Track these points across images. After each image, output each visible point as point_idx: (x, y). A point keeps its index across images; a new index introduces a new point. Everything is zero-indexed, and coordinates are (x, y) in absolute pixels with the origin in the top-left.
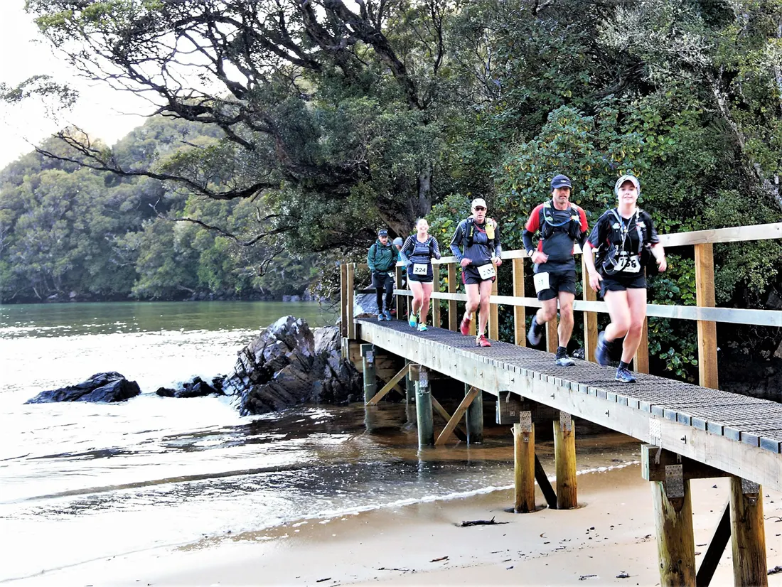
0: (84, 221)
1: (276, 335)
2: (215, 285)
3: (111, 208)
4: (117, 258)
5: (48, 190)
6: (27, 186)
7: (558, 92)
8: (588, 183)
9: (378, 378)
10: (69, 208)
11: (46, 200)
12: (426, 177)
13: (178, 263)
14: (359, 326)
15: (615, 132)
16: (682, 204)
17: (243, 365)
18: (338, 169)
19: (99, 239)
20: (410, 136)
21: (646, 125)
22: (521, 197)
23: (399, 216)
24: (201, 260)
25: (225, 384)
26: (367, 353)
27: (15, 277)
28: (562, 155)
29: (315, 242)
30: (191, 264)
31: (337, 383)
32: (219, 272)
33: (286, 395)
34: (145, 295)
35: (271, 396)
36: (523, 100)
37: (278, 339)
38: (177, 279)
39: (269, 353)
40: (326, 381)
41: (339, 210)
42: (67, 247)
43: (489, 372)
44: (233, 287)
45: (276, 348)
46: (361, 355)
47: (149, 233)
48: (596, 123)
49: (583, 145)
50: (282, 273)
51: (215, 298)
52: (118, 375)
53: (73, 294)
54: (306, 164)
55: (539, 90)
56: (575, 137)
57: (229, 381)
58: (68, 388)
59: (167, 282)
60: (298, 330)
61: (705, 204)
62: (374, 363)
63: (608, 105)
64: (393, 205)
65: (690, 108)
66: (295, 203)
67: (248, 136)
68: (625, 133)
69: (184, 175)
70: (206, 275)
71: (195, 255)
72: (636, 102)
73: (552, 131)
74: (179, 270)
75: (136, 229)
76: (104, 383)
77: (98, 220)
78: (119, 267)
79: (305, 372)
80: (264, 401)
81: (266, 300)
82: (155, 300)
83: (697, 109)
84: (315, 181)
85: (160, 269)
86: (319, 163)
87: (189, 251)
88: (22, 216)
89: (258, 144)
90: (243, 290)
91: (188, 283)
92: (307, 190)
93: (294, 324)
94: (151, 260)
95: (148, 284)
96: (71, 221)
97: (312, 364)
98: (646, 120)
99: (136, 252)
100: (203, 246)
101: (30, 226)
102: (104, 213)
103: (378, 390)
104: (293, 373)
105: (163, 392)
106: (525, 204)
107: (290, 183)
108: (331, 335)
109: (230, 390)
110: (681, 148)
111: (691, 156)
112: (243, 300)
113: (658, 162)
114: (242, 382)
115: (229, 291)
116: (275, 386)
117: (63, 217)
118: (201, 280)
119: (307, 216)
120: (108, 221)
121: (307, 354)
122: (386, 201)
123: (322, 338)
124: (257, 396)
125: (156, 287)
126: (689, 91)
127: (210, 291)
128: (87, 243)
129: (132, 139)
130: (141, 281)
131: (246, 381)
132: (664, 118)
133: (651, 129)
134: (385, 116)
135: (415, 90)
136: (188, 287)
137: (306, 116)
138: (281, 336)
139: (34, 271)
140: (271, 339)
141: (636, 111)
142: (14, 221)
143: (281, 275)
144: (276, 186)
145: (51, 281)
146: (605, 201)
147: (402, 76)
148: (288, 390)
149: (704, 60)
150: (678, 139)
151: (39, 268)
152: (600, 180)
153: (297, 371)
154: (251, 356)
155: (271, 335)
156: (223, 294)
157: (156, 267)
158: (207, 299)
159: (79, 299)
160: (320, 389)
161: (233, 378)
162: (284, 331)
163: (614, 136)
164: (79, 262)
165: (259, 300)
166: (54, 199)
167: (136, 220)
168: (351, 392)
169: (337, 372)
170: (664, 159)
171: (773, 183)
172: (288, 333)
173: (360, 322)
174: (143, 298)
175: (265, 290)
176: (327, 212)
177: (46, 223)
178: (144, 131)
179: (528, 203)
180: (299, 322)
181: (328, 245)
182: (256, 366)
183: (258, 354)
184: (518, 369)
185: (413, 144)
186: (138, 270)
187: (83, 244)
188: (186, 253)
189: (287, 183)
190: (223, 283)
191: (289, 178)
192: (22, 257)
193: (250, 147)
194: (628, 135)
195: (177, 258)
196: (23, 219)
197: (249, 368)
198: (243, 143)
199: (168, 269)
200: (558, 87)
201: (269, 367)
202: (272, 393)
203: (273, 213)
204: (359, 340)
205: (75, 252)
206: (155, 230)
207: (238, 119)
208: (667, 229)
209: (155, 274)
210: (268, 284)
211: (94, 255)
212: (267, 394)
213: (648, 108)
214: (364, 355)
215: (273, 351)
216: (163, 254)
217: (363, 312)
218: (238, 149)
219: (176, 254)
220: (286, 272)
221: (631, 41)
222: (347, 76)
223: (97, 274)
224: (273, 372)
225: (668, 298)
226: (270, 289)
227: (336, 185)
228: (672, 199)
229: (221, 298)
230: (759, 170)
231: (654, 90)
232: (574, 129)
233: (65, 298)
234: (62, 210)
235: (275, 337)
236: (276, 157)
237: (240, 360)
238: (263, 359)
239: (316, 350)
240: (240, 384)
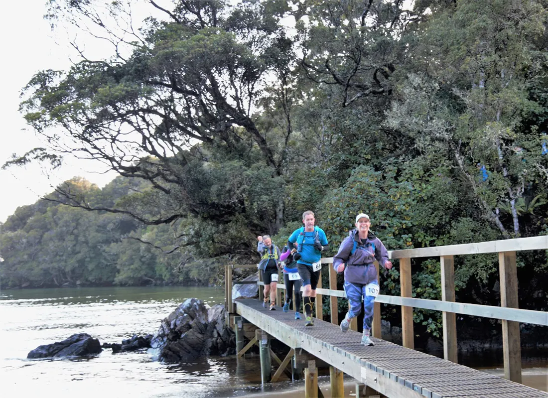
0: (84, 236)
1: (184, 310)
2: (167, 277)
3: (102, 228)
4: (106, 260)
5: (63, 216)
6: (50, 214)
7: (362, 155)
8: (376, 214)
9: (244, 337)
10: (75, 228)
11: (60, 223)
12: (280, 210)
13: (143, 263)
14: (235, 305)
15: (394, 181)
16: (437, 227)
17: (163, 329)
18: (222, 206)
19: (94, 247)
20: (265, 185)
21: (414, 177)
22: (333, 223)
24: (157, 261)
25: (152, 341)
26: (238, 322)
27: (43, 271)
28: (359, 196)
29: (210, 251)
30: (151, 264)
31: (221, 341)
32: (169, 267)
33: (189, 348)
35: (178, 349)
36: (341, 161)
37: (185, 313)
38: (143, 273)
39: (179, 322)
40: (214, 339)
41: (225, 231)
42: (74, 253)
44: (178, 278)
45: (184, 318)
46: (234, 323)
48: (383, 175)
49: (373, 190)
51: (167, 284)
52: (87, 335)
53: (78, 282)
54: (203, 203)
56: (368, 185)
57: (155, 339)
59: (136, 274)
60: (197, 307)
61: (451, 227)
62: (242, 328)
63: (390, 164)
64: (259, 228)
65: (442, 166)
66: (197, 227)
67: (167, 186)
68: (401, 182)
70: (161, 270)
71: (154, 258)
72: (408, 162)
73: (354, 181)
75: (117, 241)
76: (78, 340)
77: (93, 235)
78: (107, 265)
79: (201, 333)
80: (173, 352)
82: (129, 286)
83: (447, 167)
84: (209, 213)
86: (210, 202)
87: (150, 255)
88: (46, 233)
89: (172, 191)
90: (184, 279)
91: (150, 275)
92: (204, 219)
93: (195, 303)
95: (125, 275)
96: (76, 236)
97: (206, 329)
98: (414, 174)
99: (117, 255)
101: (51, 239)
102: (97, 231)
103: (245, 345)
104: (194, 334)
106: (336, 228)
107: (193, 214)
108: (220, 310)
109: (155, 345)
110: (435, 191)
111: (442, 196)
112: (184, 286)
113: (421, 200)
114: (163, 340)
115: (176, 280)
116: (182, 342)
117: (72, 233)
118: (158, 273)
119: (206, 234)
120: (100, 237)
121: (204, 322)
122: (254, 225)
123: (213, 312)
124: (169, 349)
125: (130, 278)
126: (441, 155)
127: (163, 280)
130: (121, 273)
131: (165, 339)
132: (425, 172)
133: (417, 179)
134: (249, 172)
136: (150, 278)
137: (202, 172)
138: (187, 311)
139: (53, 268)
140: (181, 313)
141: (408, 168)
142: (42, 236)
143: (207, 270)
144: (185, 216)
145: (64, 274)
147: (263, 146)
148: (190, 345)
149: (447, 136)
150: (434, 186)
151: (57, 266)
152: (384, 212)
153: (196, 333)
154: (168, 324)
155: (181, 310)
156: (172, 282)
157: (130, 265)
158: (161, 285)
159: (82, 285)
160: (210, 345)
161: (157, 337)
162: (189, 308)
164: (81, 262)
167: (117, 235)
168: (229, 346)
169: (221, 334)
170: (426, 198)
171: (495, 213)
172: (191, 309)
173: (236, 302)
174: (122, 284)
175: (198, 279)
176: (217, 232)
177: (61, 238)
179: (338, 227)
180: (198, 302)
181: (219, 253)
182: (171, 330)
183: (172, 322)
185: (267, 189)
186: (118, 267)
187: (84, 251)
188: (148, 256)
189: (192, 215)
191: (193, 211)
192: (47, 259)
193: (167, 192)
194: (403, 183)
195: (143, 260)
196: (47, 235)
197: (167, 332)
198: (163, 190)
199: (137, 266)
200: (362, 152)
201: (179, 330)
202: (180, 347)
203: (184, 233)
204: (235, 313)
205: (79, 256)
208: (428, 243)
209: (129, 269)
210: (200, 275)
211: (90, 258)
212: (176, 348)
213: (416, 166)
214: (236, 323)
215: (182, 320)
217: (240, 296)
219: (142, 257)
220: (210, 268)
222: (229, 147)
223: (93, 270)
224: (181, 333)
225: (428, 286)
226: (201, 279)
227: (222, 216)
228: (430, 224)
229: (170, 284)
230: (485, 205)
231: (419, 154)
232: (367, 180)
233: (74, 285)
234: (71, 229)
235: (183, 312)
236: (183, 198)
237: (162, 326)
238: (175, 325)
239: (210, 319)
240: (161, 341)
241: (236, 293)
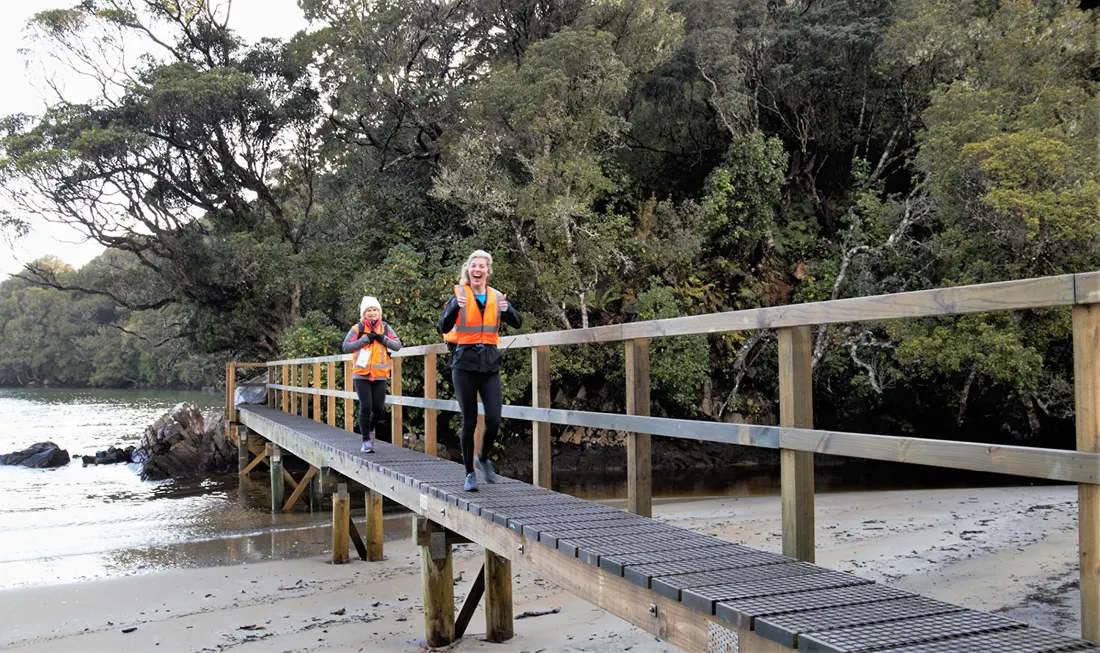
0: (55, 326)
2: (152, 378)
3: (75, 318)
4: (79, 355)
5: (30, 302)
6: (15, 298)
7: (400, 233)
9: (250, 452)
10: (45, 316)
11: (27, 310)
13: (124, 361)
14: (238, 411)
15: (440, 265)
17: (147, 439)
18: (226, 289)
19: (66, 340)
20: (280, 263)
23: (275, 327)
24: (141, 358)
25: (134, 454)
27: (4, 367)
29: (209, 346)
30: (134, 361)
31: (220, 456)
32: (155, 367)
33: (179, 463)
34: (100, 384)
35: (166, 464)
36: (373, 239)
37: (176, 420)
38: (124, 372)
39: (168, 431)
40: (211, 454)
42: (43, 346)
43: (317, 451)
44: (165, 379)
45: (174, 427)
47: (103, 337)
48: (426, 257)
49: (415, 274)
50: (202, 369)
51: (152, 387)
52: (53, 444)
53: (46, 382)
54: (202, 284)
55: (385, 231)
56: (409, 267)
57: (137, 452)
58: (14, 453)
59: (116, 374)
60: (191, 414)
63: (436, 244)
64: (270, 318)
65: (499, 248)
66: (193, 313)
69: (109, 290)
70: (145, 369)
71: (137, 354)
72: (457, 242)
74: (124, 366)
75: (93, 334)
77: (64, 325)
78: (80, 362)
79: (195, 446)
80: (160, 468)
81: (190, 390)
82: (107, 387)
83: (505, 249)
84: (209, 298)
85: (111, 365)
86: (210, 284)
87: (133, 351)
91: (132, 375)
93: (188, 409)
94: (104, 357)
95: (102, 375)
96: (46, 326)
99: (93, 350)
100: (143, 347)
102: (71, 321)
103: (250, 462)
104: (185, 447)
105: (87, 460)
108: (218, 418)
109: (137, 459)
114: (147, 453)
116: (171, 457)
117: (40, 323)
118: (141, 373)
119: (203, 324)
120: (74, 327)
121: (198, 432)
122: (264, 315)
123: (210, 421)
124: (155, 464)
127: (147, 382)
128: (56, 343)
129: (93, 265)
130: (97, 373)
131: (150, 452)
135: (289, 229)
136: (131, 378)
139: (18, 364)
140: (170, 419)
144: (179, 301)
145: (30, 371)
146: (430, 318)
148: (181, 460)
149: (508, 211)
151: (21, 361)
152: (427, 302)
153: (188, 446)
154: (154, 433)
155: (171, 416)
156: (158, 385)
157: (108, 363)
158: (145, 388)
159: (51, 385)
160: (206, 460)
162: (180, 414)
163: (440, 267)
164: (51, 358)
165: (184, 389)
166: (33, 309)
167: (94, 326)
168: (229, 463)
169: (220, 447)
171: (561, 307)
173: (239, 409)
175: (189, 382)
176: (217, 321)
177: (27, 327)
178: (102, 259)
180: (192, 407)
181: (219, 348)
182: (158, 440)
183: (159, 431)
184: (334, 450)
186: (94, 365)
188: (130, 352)
190: (158, 376)
191: (188, 294)
193: (157, 270)
195: (124, 357)
196: (11, 324)
197: (152, 443)
198: (153, 267)
199: (116, 364)
200: (400, 230)
203: (177, 322)
204: (238, 423)
206: (107, 334)
207: (146, 247)
210: (191, 377)
211: (62, 352)
213: (467, 247)
216: (113, 353)
218: (150, 271)
219: (123, 354)
221: (453, 194)
222: (236, 216)
223: (64, 367)
224: (170, 445)
227: (224, 301)
229: (156, 387)
230: (550, 298)
231: (471, 234)
232: (407, 262)
234: (39, 317)
235: (173, 419)
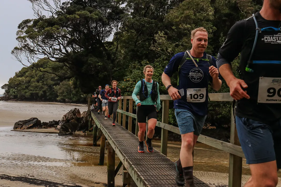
14: (90, 112)
17: (63, 119)
25: (59, 122)
26: (90, 118)
31: (84, 124)
35: (67, 126)
40: (81, 124)
45: (71, 115)
52: (36, 118)
58: (25, 120)
60: (77, 111)
76: (33, 120)
79: (77, 121)
97: (79, 120)
104: (74, 121)
108: (86, 113)
109: (60, 124)
116: (70, 124)
121: (78, 117)
123: (83, 114)
131: (64, 122)
138: (73, 112)
148: (73, 125)
160: (80, 126)
161: (61, 121)
169: (84, 122)
180: (77, 109)
183: (67, 116)
197: (65, 119)
224: (70, 120)
235: (71, 112)
237: (63, 117)
238: (68, 117)
239: (81, 117)
240: (62, 123)
241: (93, 107)
